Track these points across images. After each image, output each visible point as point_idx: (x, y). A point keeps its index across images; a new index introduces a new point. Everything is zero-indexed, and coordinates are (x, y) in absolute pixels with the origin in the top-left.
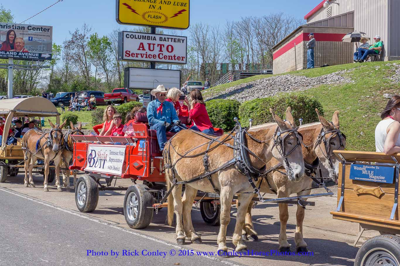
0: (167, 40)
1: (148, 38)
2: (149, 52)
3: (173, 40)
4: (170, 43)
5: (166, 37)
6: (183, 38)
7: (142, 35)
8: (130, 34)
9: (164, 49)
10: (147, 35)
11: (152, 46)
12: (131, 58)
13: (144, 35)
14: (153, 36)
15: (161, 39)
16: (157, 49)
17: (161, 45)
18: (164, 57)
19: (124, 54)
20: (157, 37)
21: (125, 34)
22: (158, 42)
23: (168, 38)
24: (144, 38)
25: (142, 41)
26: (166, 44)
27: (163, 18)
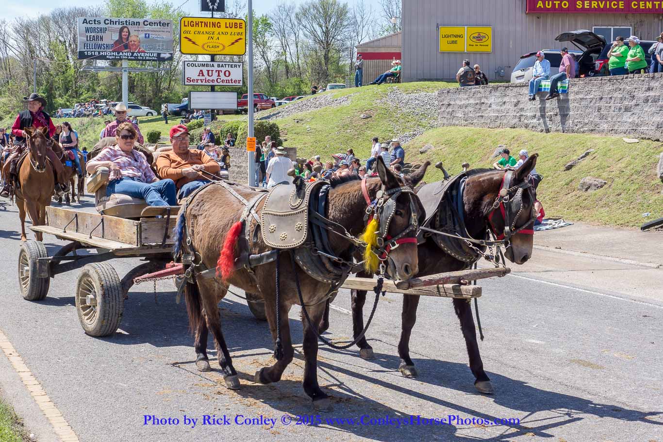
3: (230, 66)
4: (227, 68)
5: (223, 63)
6: (239, 64)
8: (191, 63)
9: (222, 74)
10: (206, 63)
12: (192, 83)
13: (203, 63)
14: (211, 63)
15: (219, 66)
16: (215, 74)
17: (219, 71)
18: (222, 81)
19: (186, 80)
20: (216, 64)
21: (186, 63)
22: (216, 68)
23: (226, 65)
25: (201, 68)
26: (223, 69)
27: (221, 47)
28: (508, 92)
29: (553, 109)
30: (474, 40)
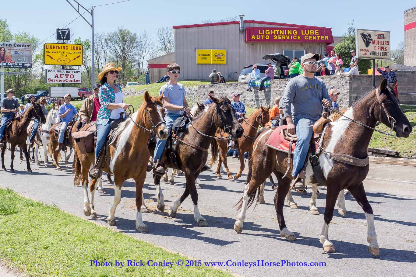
0: (70, 72)
1: (60, 72)
2: (61, 79)
3: (74, 72)
4: (72, 73)
5: (70, 70)
6: (79, 71)
7: (57, 70)
8: (50, 70)
9: (69, 77)
10: (59, 70)
11: (62, 76)
12: (51, 82)
13: (58, 70)
14: (63, 70)
15: (67, 72)
16: (65, 77)
17: (67, 75)
18: (69, 81)
19: (48, 80)
20: (65, 71)
21: (48, 70)
22: (65, 73)
23: (71, 71)
24: (58, 72)
25: (56, 73)
26: (70, 74)
27: (68, 61)
28: (238, 87)
29: (262, 96)
30: (216, 57)
